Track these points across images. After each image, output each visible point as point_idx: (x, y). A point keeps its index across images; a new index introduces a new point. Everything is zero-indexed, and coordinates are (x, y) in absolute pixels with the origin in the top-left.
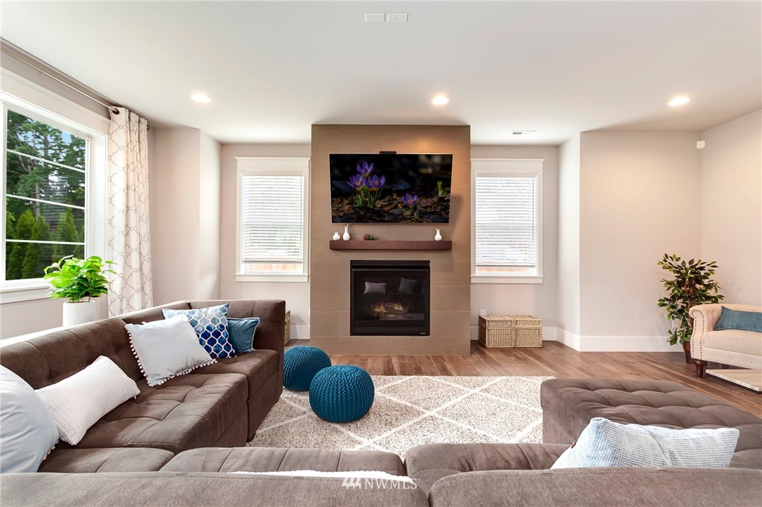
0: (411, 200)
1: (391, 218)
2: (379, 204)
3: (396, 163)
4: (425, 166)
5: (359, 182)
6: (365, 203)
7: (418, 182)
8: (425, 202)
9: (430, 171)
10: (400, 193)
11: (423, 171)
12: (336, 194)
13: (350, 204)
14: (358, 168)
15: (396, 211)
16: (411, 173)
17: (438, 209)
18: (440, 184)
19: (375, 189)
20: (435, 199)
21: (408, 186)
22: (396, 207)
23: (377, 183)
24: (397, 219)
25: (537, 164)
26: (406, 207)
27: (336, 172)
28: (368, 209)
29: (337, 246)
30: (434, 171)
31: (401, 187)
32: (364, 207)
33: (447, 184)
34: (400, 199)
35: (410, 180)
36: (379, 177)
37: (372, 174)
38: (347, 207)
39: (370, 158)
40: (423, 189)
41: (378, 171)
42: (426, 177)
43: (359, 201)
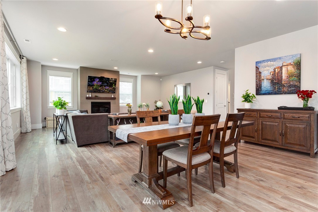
0: (107, 88)
1: (102, 91)
2: (99, 88)
3: (104, 79)
4: (111, 80)
5: (95, 83)
6: (96, 88)
7: (109, 84)
8: (110, 88)
9: (112, 82)
10: (105, 86)
11: (110, 81)
12: (89, 85)
13: (92, 88)
14: (95, 80)
15: (103, 90)
16: (107, 82)
17: (113, 90)
18: (114, 85)
19: (99, 85)
20: (112, 88)
21: (107, 85)
22: (103, 89)
23: (99, 83)
24: (103, 92)
25: (132, 80)
26: (106, 89)
27: (89, 80)
28: (97, 89)
29: (88, 98)
30: (113, 82)
31: (105, 85)
32: (96, 89)
33: (115, 85)
34: (105, 87)
35: (107, 83)
36: (100, 82)
37: (98, 81)
38: (91, 89)
39: (98, 78)
40: (110, 85)
41: (100, 81)
42: (111, 83)
43: (95, 87)
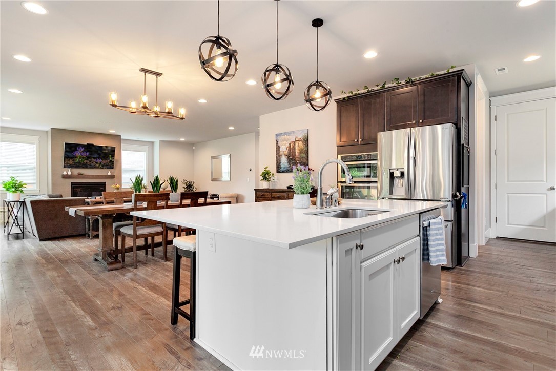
0: (99, 161)
1: (90, 166)
2: (85, 162)
3: (93, 148)
4: (105, 150)
5: (78, 154)
6: (80, 161)
7: (102, 155)
8: (104, 162)
9: (107, 151)
10: (94, 158)
11: (104, 151)
12: (66, 157)
13: (73, 161)
14: (78, 149)
15: (93, 164)
17: (110, 164)
18: (110, 156)
19: (85, 156)
20: (109, 161)
21: (98, 156)
22: (93, 163)
23: (85, 154)
24: (93, 167)
25: (146, 148)
26: (97, 163)
27: (68, 149)
28: (81, 163)
29: (64, 177)
31: (95, 156)
33: (113, 156)
34: (94, 160)
35: (99, 154)
37: (84, 151)
38: (71, 162)
39: (83, 146)
40: (104, 157)
41: (86, 150)
42: (105, 153)
43: (77, 160)
